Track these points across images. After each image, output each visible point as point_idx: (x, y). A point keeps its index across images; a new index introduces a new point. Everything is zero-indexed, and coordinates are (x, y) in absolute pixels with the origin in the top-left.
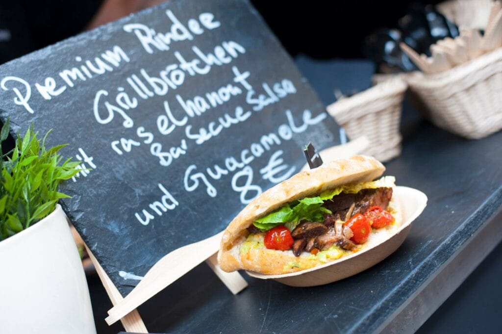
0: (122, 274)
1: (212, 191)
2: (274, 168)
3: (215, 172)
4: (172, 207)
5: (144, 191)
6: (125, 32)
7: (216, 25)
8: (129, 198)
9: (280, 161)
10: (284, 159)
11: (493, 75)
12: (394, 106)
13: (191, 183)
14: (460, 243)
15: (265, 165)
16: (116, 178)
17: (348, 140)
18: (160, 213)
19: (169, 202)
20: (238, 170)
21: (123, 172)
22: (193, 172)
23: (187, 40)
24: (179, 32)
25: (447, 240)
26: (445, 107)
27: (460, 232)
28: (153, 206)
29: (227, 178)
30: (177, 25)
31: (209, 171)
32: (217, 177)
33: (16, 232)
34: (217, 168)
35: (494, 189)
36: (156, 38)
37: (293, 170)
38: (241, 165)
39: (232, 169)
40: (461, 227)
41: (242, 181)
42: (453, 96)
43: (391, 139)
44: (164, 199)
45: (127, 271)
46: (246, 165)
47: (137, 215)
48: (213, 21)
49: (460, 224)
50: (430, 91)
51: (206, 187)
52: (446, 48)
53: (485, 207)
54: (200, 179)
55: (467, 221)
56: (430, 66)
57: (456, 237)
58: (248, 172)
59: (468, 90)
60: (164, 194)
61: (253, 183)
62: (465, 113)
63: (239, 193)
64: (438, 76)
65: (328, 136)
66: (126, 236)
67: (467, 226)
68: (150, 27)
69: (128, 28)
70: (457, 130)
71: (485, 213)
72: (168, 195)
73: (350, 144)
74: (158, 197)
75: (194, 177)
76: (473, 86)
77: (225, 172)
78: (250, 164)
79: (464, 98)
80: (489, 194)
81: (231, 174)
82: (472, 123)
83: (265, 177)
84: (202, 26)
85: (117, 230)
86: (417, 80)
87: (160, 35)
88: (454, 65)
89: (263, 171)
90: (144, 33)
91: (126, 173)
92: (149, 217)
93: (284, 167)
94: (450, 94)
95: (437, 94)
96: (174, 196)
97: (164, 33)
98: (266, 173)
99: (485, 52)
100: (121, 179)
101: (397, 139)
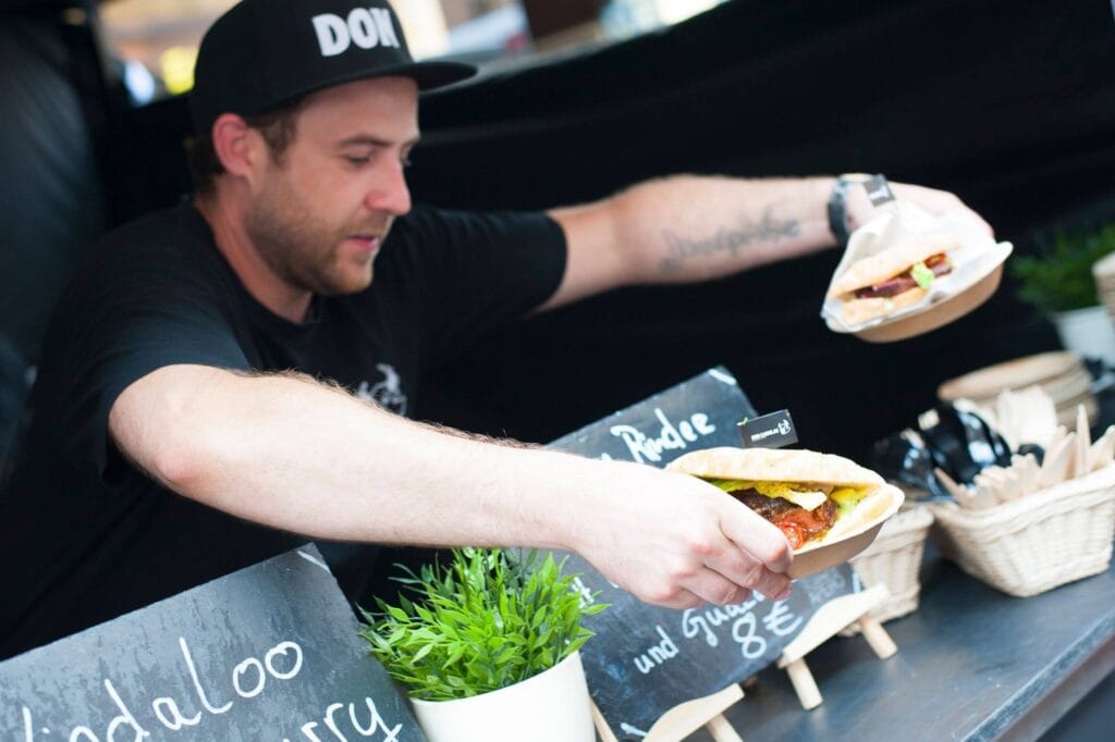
0: (625, 726)
1: (712, 639)
2: (778, 617)
3: (714, 615)
4: (672, 655)
5: (642, 633)
6: (612, 436)
7: (711, 429)
8: (628, 640)
9: (785, 608)
10: (790, 606)
11: (1050, 518)
12: (916, 545)
13: (690, 628)
14: (1007, 720)
15: (768, 612)
16: (614, 616)
17: (862, 588)
18: (660, 661)
19: (669, 649)
20: (740, 616)
21: (620, 609)
22: (692, 615)
23: (679, 448)
24: (671, 438)
25: (994, 715)
26: (984, 553)
27: (1008, 708)
28: (653, 651)
29: (728, 624)
30: (668, 429)
31: (708, 614)
32: (717, 623)
33: (548, 667)
34: (717, 612)
35: (1047, 662)
36: (647, 445)
37: (799, 621)
38: (742, 611)
39: (733, 614)
40: (1009, 702)
41: (744, 630)
42: (997, 539)
43: (908, 587)
44: (663, 644)
45: (630, 723)
46: (748, 611)
47: (637, 661)
48: (708, 424)
49: (1008, 698)
50: (966, 530)
51: (705, 634)
52: (993, 479)
53: (1036, 682)
54: (699, 624)
55: (1015, 696)
56: (970, 500)
57: (1003, 712)
58: (750, 619)
59: (1017, 534)
60: (662, 639)
61: (756, 634)
62: (1011, 563)
63: (740, 645)
64: (981, 513)
65: (838, 581)
66: (625, 684)
67: (1016, 701)
68: (640, 430)
69: (616, 431)
70: (998, 584)
71: (1036, 689)
72: (667, 640)
73: (866, 593)
74: (657, 641)
75: (694, 621)
76: (1025, 529)
77: (726, 618)
78: (752, 610)
79: (1012, 545)
80: (1041, 667)
81: (733, 620)
82: (1019, 576)
83: (769, 627)
84: (695, 431)
85: (617, 676)
86: (949, 513)
87: (650, 441)
88: (1002, 501)
89: (766, 619)
90: (633, 438)
91: (624, 610)
92: (650, 664)
93: (790, 616)
94: (992, 537)
95: (976, 535)
96: (674, 642)
97: (654, 439)
98: (769, 622)
99: (1041, 488)
100: (619, 616)
101: (915, 589)
